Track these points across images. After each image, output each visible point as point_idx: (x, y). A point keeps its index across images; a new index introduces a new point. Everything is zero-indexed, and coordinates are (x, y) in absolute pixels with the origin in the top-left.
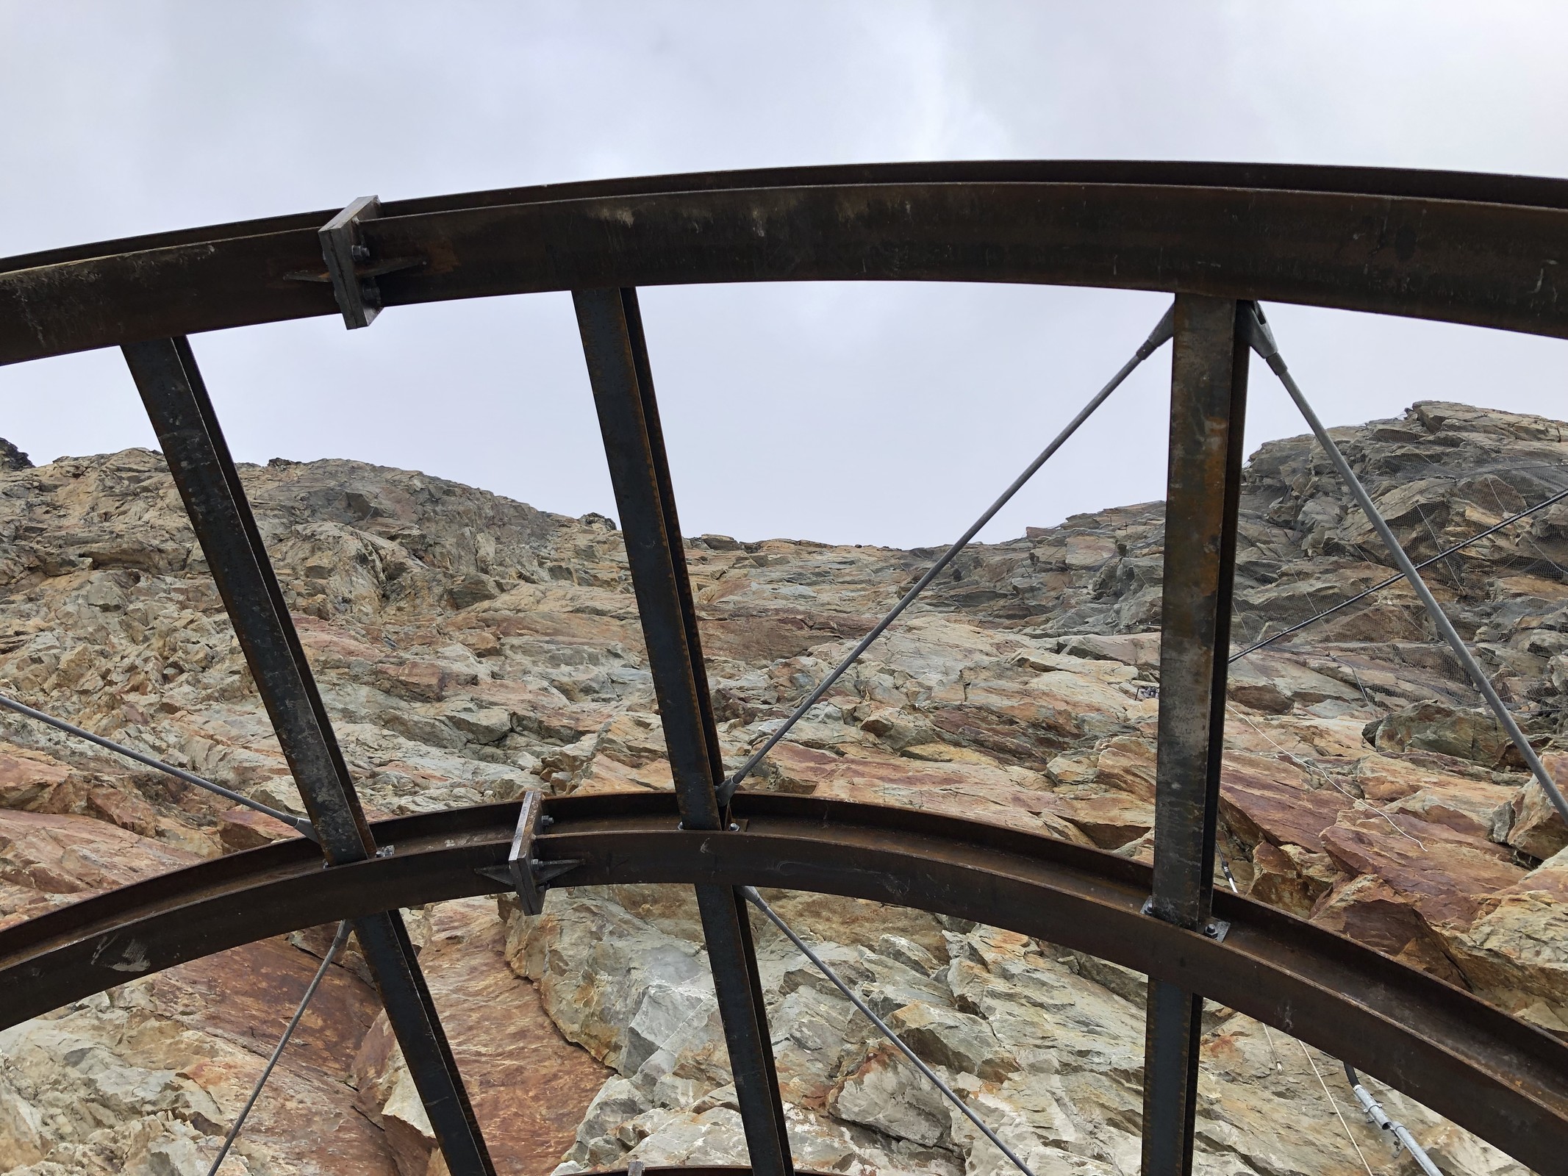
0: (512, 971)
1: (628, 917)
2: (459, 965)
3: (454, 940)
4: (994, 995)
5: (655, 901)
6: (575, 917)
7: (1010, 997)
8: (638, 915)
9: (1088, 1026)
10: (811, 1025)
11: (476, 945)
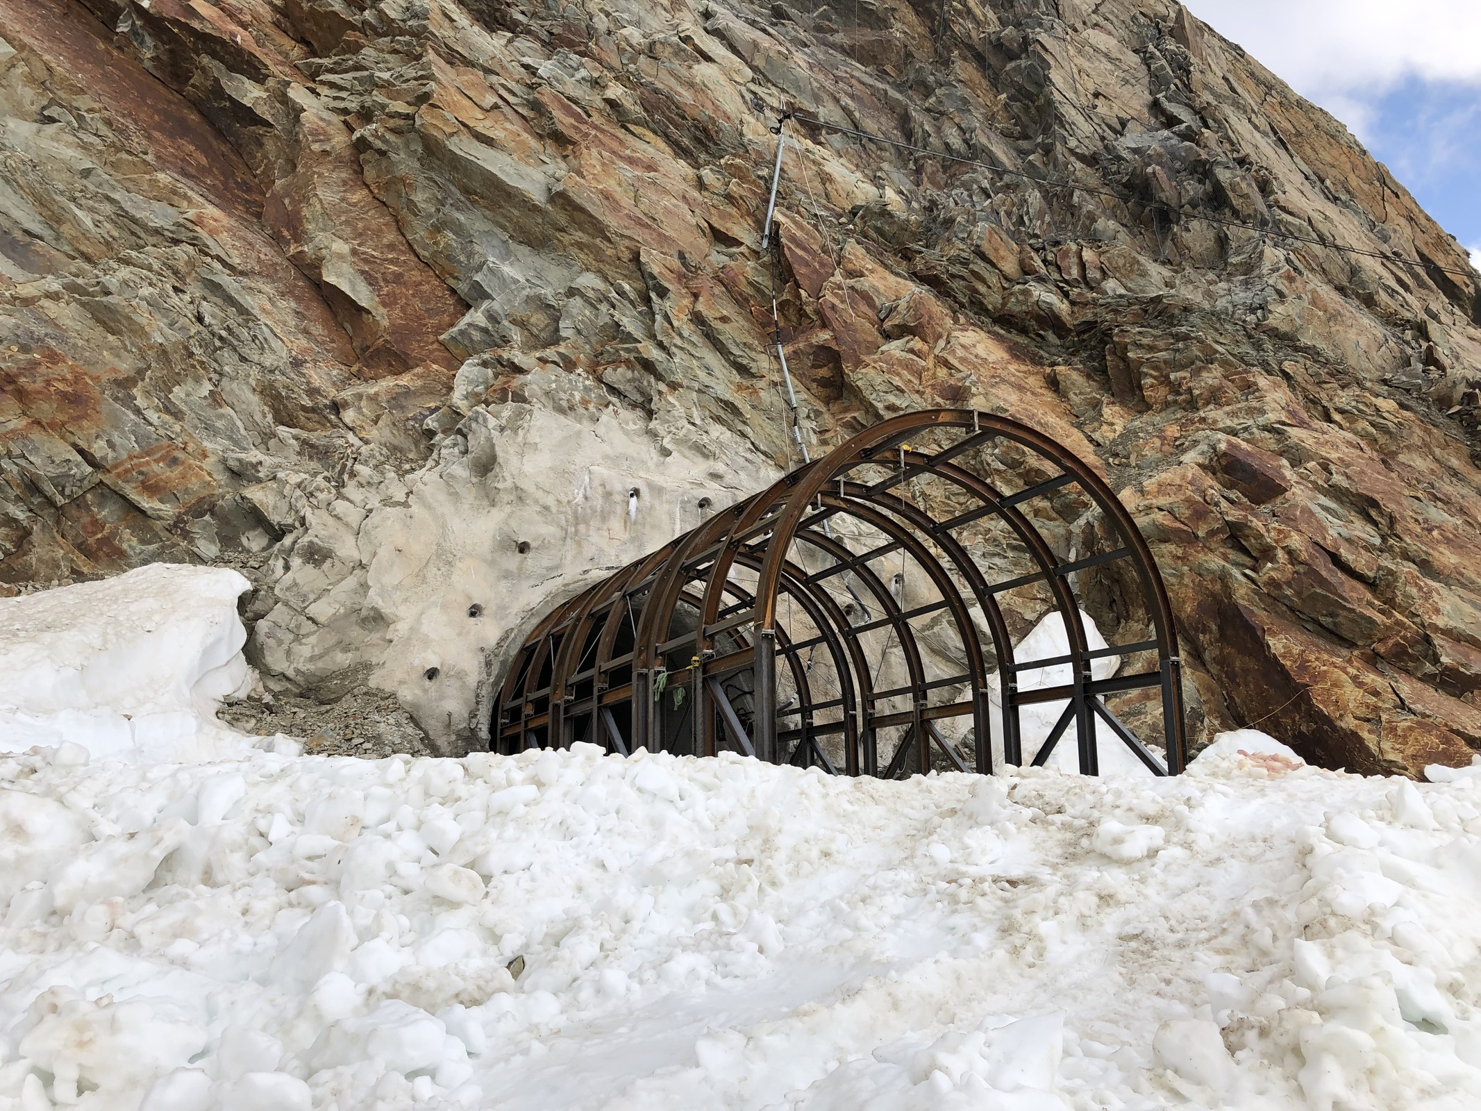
0: (371, 192)
1: (463, 199)
2: (334, 175)
3: (325, 153)
4: (676, 346)
5: (482, 197)
6: (425, 182)
7: (682, 349)
8: (468, 199)
9: (709, 371)
10: (582, 321)
11: (339, 159)
